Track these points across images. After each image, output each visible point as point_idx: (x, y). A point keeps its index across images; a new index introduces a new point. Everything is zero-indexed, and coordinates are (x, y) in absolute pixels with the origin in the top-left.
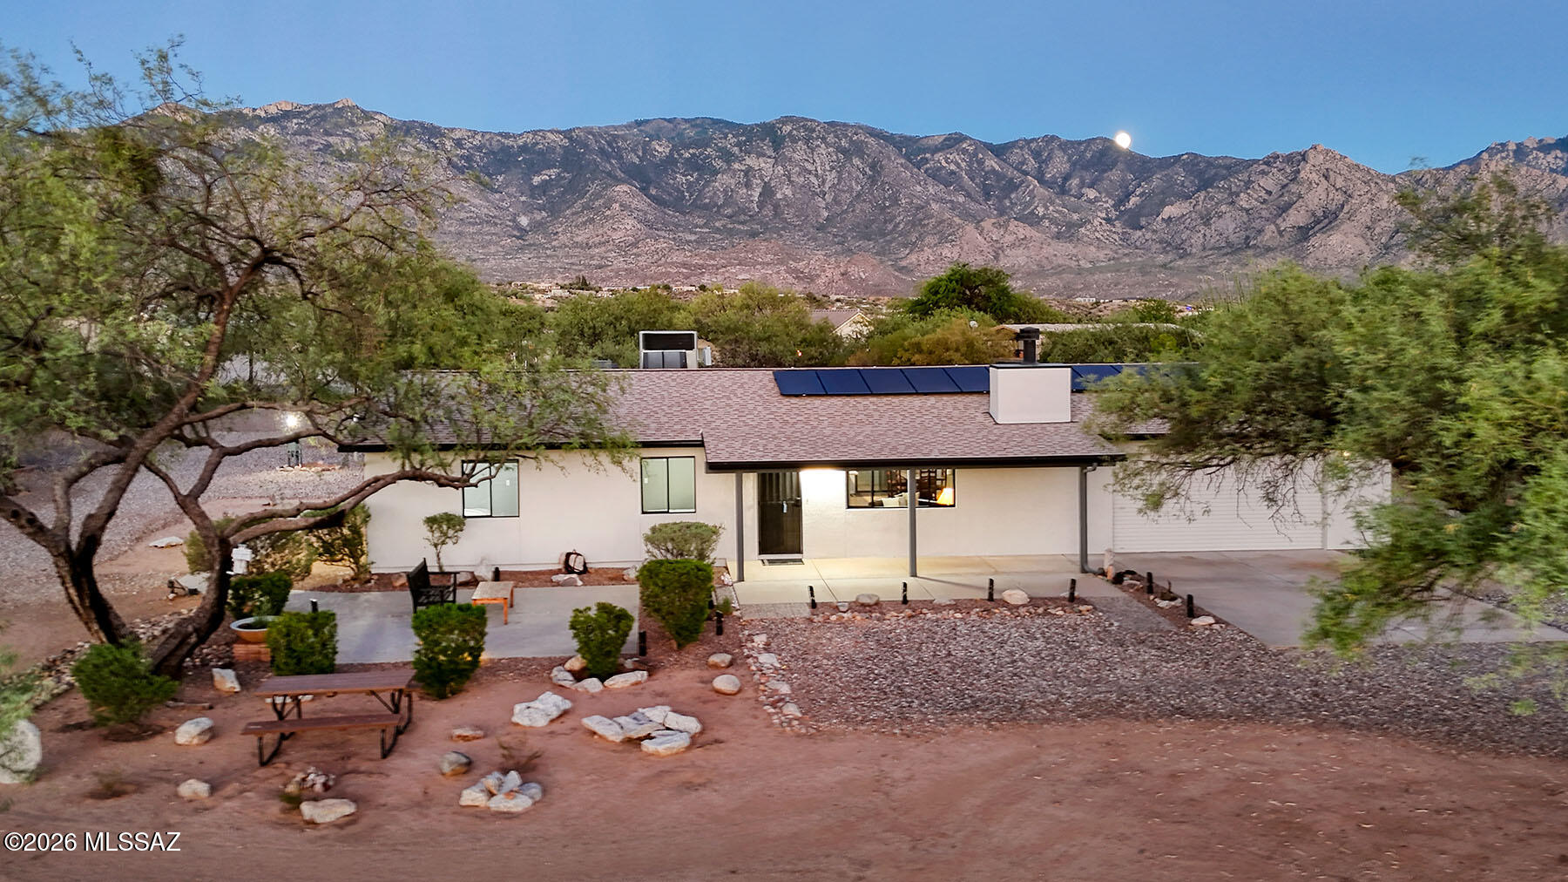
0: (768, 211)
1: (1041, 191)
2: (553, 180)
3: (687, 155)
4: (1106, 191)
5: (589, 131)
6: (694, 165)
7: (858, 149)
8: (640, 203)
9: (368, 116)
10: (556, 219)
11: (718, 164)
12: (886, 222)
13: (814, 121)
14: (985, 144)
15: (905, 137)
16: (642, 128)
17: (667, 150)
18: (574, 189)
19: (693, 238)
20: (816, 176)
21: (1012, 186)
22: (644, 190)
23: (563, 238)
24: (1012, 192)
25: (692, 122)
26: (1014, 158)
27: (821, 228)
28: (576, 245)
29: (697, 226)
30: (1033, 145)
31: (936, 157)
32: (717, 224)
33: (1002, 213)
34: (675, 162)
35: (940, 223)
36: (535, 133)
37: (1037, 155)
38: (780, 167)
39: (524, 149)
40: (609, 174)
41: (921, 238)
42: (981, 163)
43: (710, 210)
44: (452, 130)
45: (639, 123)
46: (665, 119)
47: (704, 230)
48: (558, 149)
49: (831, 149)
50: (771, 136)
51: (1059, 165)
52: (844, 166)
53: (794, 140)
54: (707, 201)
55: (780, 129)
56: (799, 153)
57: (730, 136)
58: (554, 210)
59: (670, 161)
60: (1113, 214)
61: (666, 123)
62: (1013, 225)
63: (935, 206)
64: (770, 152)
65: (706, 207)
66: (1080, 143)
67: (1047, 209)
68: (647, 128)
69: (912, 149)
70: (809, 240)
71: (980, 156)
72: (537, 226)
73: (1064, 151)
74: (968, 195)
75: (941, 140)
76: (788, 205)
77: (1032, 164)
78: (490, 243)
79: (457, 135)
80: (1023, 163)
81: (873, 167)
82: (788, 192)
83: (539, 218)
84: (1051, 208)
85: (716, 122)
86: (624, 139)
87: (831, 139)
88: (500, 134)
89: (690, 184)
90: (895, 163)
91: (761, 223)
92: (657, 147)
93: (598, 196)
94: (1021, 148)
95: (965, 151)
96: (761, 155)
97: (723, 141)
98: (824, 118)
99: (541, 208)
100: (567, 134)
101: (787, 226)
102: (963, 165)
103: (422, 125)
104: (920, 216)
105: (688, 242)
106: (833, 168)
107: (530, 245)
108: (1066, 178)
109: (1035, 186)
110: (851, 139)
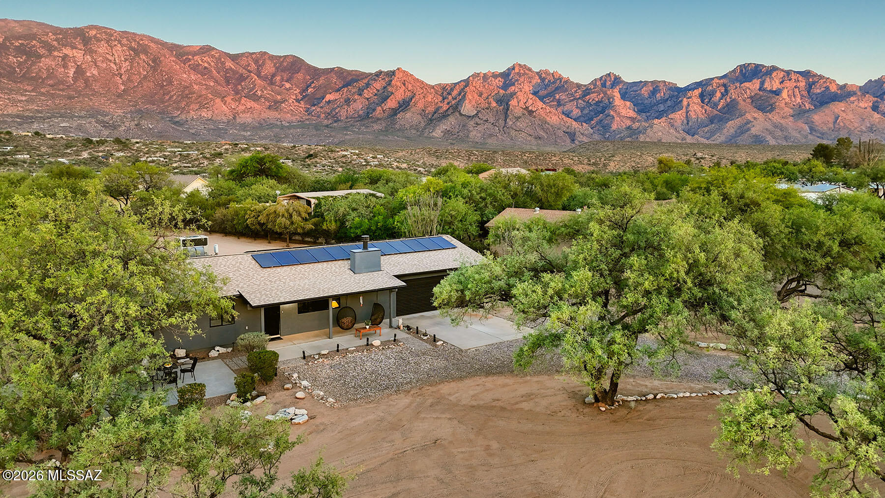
0: (81, 84)
1: (259, 81)
3: (17, 44)
4: (295, 84)
6: (20, 50)
7: (145, 50)
11: (42, 51)
13: (113, 30)
14: (225, 53)
15: (175, 45)
19: (24, 98)
20: (115, 64)
21: (242, 78)
24: (242, 81)
25: (21, 23)
26: (244, 62)
27: (119, 96)
29: (26, 91)
30: (254, 56)
31: (196, 58)
32: (42, 90)
33: (237, 93)
34: (8, 48)
37: (256, 62)
38: (88, 57)
41: (188, 105)
42: (223, 63)
43: (37, 81)
47: (33, 94)
49: (125, 48)
50: (81, 36)
51: (269, 68)
52: (134, 59)
53: (99, 40)
54: (34, 75)
55: (88, 32)
56: (102, 48)
57: (50, 34)
60: (300, 97)
62: (243, 100)
63: (195, 86)
64: (81, 46)
65: (33, 78)
66: (280, 57)
67: (263, 92)
69: (181, 53)
71: (223, 60)
73: (272, 61)
74: (216, 82)
75: (198, 48)
76: (95, 81)
77: (253, 66)
80: (248, 66)
81: (154, 61)
82: (95, 72)
84: (265, 92)
85: (38, 24)
87: (124, 41)
89: (20, 63)
90: (169, 60)
91: (76, 91)
94: (247, 57)
95: (213, 56)
96: (73, 47)
97: (46, 37)
101: (95, 93)
102: (212, 64)
104: (187, 92)
106: (126, 60)
108: (273, 76)
109: (255, 79)
110: (138, 43)
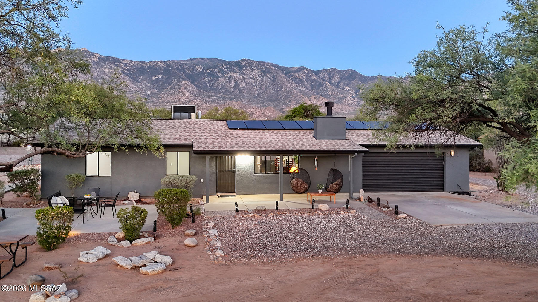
0: (237, 91)
1: (330, 87)
2: (159, 78)
3: (208, 71)
4: (352, 87)
5: (173, 62)
6: (210, 75)
7: (268, 71)
8: (191, 87)
9: (92, 54)
10: (161, 92)
11: (220, 74)
12: (278, 96)
13: (254, 61)
14: (312, 70)
15: (285, 67)
16: (192, 61)
17: (202, 69)
18: (168, 82)
19: (210, 100)
20: (254, 80)
21: (321, 85)
22: (193, 83)
23: (163, 99)
24: (321, 87)
25: (211, 60)
26: (322, 75)
27: (255, 98)
28: (168, 102)
29: (211, 96)
30: (328, 71)
31: (295, 74)
32: (219, 95)
33: (317, 94)
34: (204, 74)
35: (297, 96)
36: (154, 62)
37: (329, 74)
38: (241, 76)
39: (150, 67)
40: (180, 77)
41: (290, 102)
42: (310, 77)
43: (216, 90)
44: (123, 60)
45: (191, 60)
46: (201, 59)
47: (214, 97)
48: (162, 68)
49: (259, 71)
50: (238, 65)
51: (336, 78)
52: (263, 76)
53: (246, 67)
54: (215, 87)
55: (241, 63)
56: (248, 72)
57: (224, 65)
58: (160, 89)
59: (202, 73)
60: (355, 95)
61: (201, 60)
62: (321, 98)
63: (294, 91)
64: (238, 71)
66: (343, 71)
67: (332, 93)
68: (195, 62)
69: (287, 71)
70: (251, 102)
71: (310, 74)
72: (153, 95)
73: (338, 74)
74: (306, 88)
75: (297, 69)
76: (244, 89)
77: (327, 77)
79: (125, 62)
80: (324, 77)
81: (273, 77)
82: (244, 85)
83: (154, 92)
84: (334, 93)
85: (219, 60)
86: (186, 65)
87: (259, 67)
88: (141, 62)
89: (209, 81)
90: (281, 77)
91: (234, 95)
92: (198, 68)
93: (176, 84)
94: (324, 72)
95: (305, 73)
96: (234, 72)
97: (221, 67)
98: (256, 60)
99: (155, 88)
100: (165, 62)
101: (244, 97)
102: (304, 77)
103: (112, 58)
104: (290, 94)
105: (209, 101)
106: (259, 77)
107: (151, 101)
108: (339, 82)
109: (328, 85)
110: (266, 67)
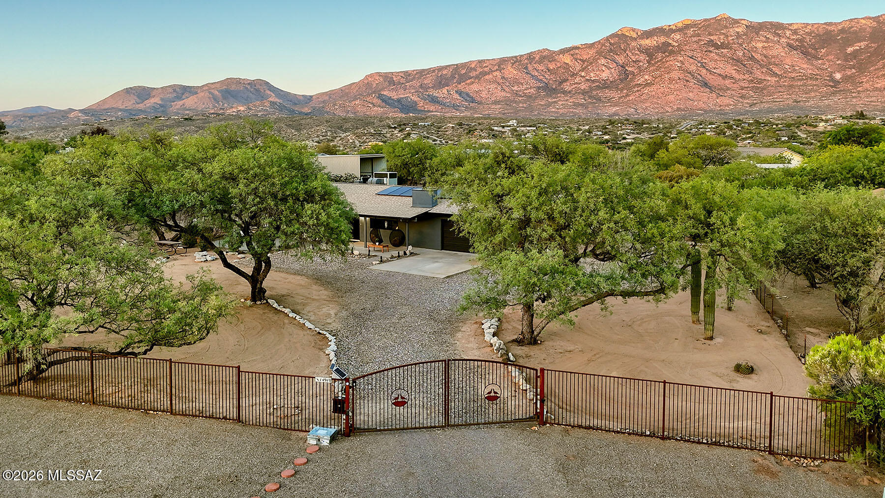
2: (862, 49)
9: (736, 22)
10: (862, 73)
18: (879, 54)
23: (866, 86)
28: (876, 89)
36: (851, 20)
39: (843, 31)
44: (791, 24)
48: (868, 30)
58: (861, 68)
72: (846, 79)
78: (811, 91)
79: (795, 27)
83: (849, 73)
88: (825, 24)
99: (853, 67)
107: (841, 91)
